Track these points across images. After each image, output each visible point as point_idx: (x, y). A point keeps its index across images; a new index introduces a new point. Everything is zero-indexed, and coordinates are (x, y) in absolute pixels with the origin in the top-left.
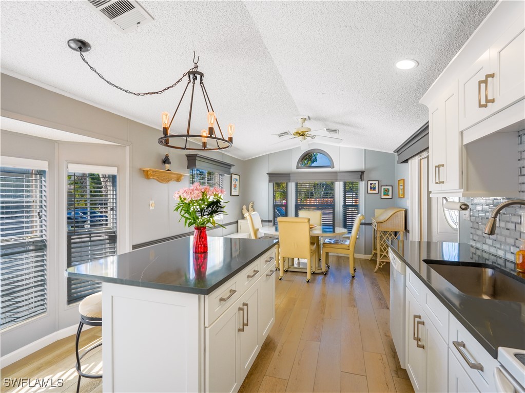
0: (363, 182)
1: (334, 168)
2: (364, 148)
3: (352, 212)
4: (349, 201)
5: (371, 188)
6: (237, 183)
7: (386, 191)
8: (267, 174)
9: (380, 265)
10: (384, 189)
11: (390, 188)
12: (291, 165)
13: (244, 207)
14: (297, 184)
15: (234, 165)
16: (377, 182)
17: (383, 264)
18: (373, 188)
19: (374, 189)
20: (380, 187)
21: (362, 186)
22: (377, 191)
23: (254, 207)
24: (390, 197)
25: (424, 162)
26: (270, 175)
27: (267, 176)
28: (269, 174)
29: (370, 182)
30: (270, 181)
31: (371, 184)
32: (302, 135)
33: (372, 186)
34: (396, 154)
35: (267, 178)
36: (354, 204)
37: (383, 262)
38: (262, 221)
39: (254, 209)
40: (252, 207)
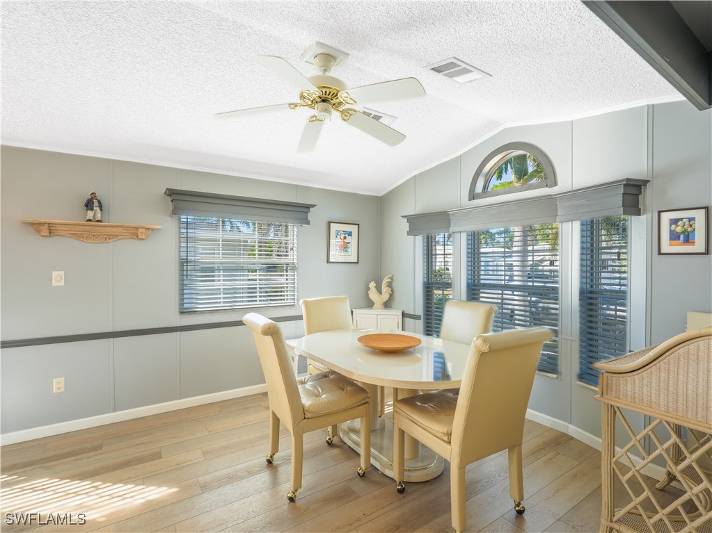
0: (643, 218)
1: (555, 184)
5: (674, 237)
6: (352, 239)
8: (405, 217)
12: (458, 193)
15: (314, 206)
18: (683, 236)
19: (689, 238)
21: (637, 230)
22: (699, 246)
23: (393, 285)
27: (405, 222)
28: (408, 218)
30: (410, 233)
31: (674, 221)
33: (678, 229)
38: (404, 315)
39: (392, 291)
40: (388, 286)
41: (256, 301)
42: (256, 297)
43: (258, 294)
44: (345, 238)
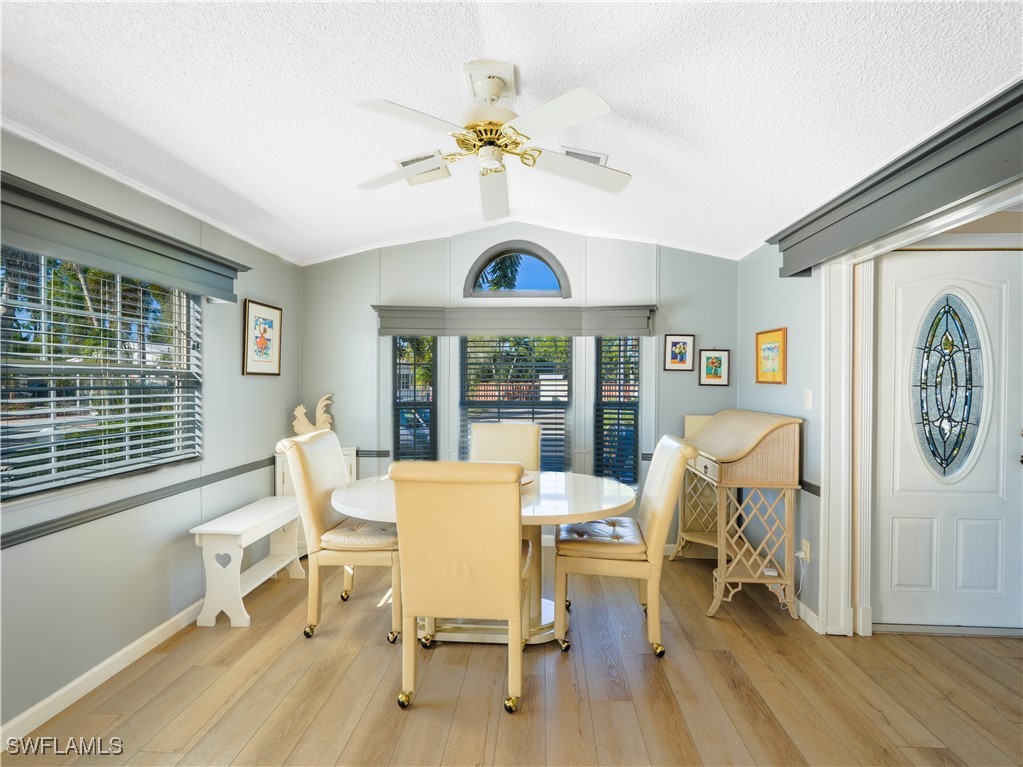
0: (654, 338)
1: (569, 296)
2: (654, 241)
3: (619, 425)
4: (612, 394)
5: (674, 356)
6: (273, 334)
7: (714, 366)
8: (374, 307)
9: (727, 592)
10: (708, 358)
11: (724, 356)
12: (447, 285)
13: (300, 411)
14: (464, 342)
15: (246, 269)
16: (689, 340)
17: (733, 592)
18: (679, 357)
19: (682, 360)
20: (698, 353)
21: (650, 347)
22: (688, 365)
23: (333, 410)
24: (724, 381)
25: (866, 273)
26: (383, 311)
27: (374, 315)
28: (380, 309)
29: (670, 340)
30: (382, 332)
31: (675, 344)
32: (491, 143)
33: (677, 351)
34: (777, 247)
35: (373, 320)
36: (622, 399)
37: (734, 585)
38: (359, 453)
39: (332, 418)
40: (325, 412)
41: (122, 458)
42: (122, 449)
43: (127, 443)
44: (265, 331)
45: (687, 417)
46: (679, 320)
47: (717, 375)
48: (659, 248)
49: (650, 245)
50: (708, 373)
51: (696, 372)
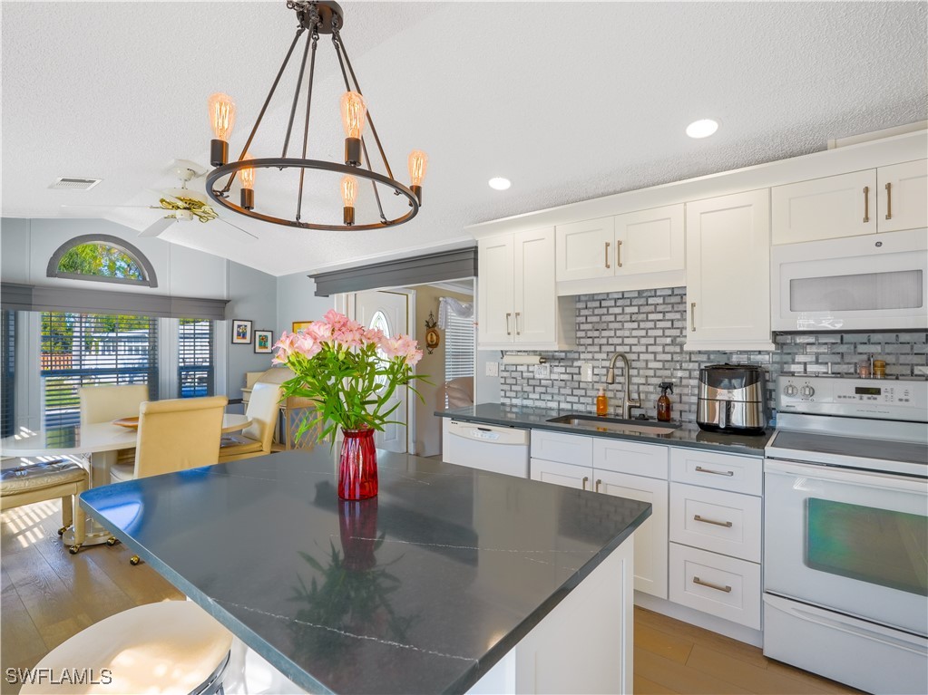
0: (225, 322)
1: (156, 286)
2: (225, 256)
5: (239, 334)
7: (263, 340)
10: (260, 336)
11: (269, 334)
12: (26, 264)
16: (249, 324)
19: (244, 337)
20: (254, 332)
21: (221, 329)
22: (248, 340)
29: (236, 323)
31: (239, 326)
32: (189, 209)
45: (249, 374)
46: (241, 310)
47: (265, 347)
48: (228, 261)
49: (223, 259)
50: (260, 345)
51: (252, 345)
